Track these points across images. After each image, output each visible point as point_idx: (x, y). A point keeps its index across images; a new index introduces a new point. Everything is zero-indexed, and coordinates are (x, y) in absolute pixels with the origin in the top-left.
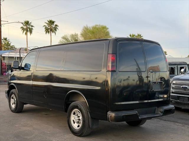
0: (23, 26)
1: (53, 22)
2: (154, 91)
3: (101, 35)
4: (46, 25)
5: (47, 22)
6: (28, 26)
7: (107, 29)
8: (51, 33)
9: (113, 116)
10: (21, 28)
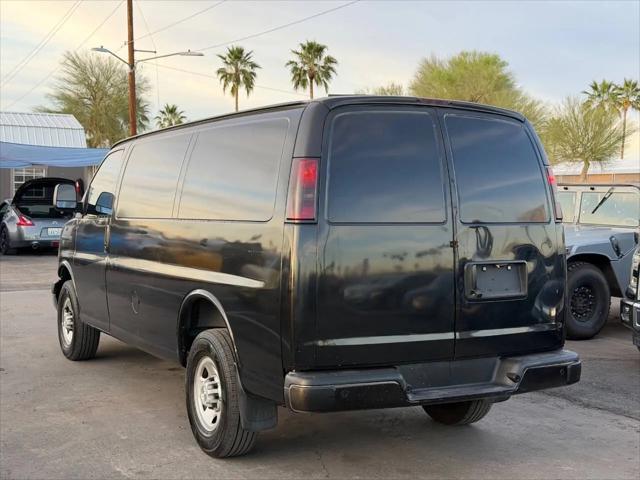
0: (224, 66)
1: (320, 50)
2: (483, 297)
3: (479, 90)
4: (296, 58)
5: (300, 50)
6: (241, 67)
7: (504, 64)
8: (311, 86)
9: (301, 390)
10: (219, 72)
